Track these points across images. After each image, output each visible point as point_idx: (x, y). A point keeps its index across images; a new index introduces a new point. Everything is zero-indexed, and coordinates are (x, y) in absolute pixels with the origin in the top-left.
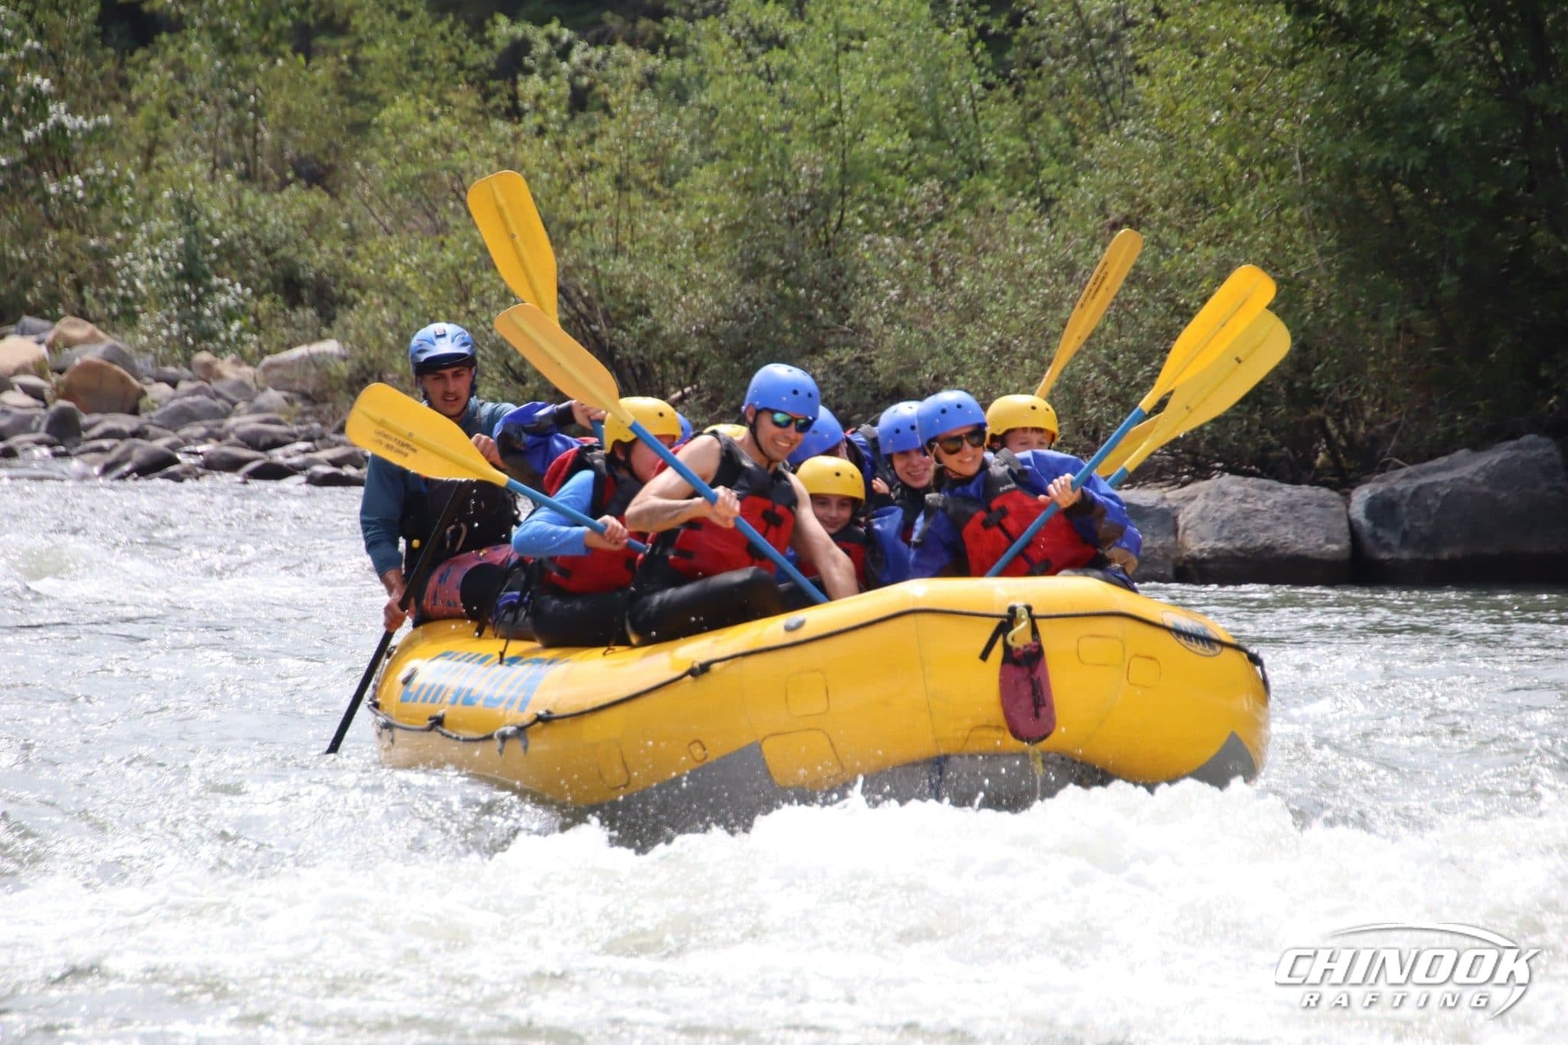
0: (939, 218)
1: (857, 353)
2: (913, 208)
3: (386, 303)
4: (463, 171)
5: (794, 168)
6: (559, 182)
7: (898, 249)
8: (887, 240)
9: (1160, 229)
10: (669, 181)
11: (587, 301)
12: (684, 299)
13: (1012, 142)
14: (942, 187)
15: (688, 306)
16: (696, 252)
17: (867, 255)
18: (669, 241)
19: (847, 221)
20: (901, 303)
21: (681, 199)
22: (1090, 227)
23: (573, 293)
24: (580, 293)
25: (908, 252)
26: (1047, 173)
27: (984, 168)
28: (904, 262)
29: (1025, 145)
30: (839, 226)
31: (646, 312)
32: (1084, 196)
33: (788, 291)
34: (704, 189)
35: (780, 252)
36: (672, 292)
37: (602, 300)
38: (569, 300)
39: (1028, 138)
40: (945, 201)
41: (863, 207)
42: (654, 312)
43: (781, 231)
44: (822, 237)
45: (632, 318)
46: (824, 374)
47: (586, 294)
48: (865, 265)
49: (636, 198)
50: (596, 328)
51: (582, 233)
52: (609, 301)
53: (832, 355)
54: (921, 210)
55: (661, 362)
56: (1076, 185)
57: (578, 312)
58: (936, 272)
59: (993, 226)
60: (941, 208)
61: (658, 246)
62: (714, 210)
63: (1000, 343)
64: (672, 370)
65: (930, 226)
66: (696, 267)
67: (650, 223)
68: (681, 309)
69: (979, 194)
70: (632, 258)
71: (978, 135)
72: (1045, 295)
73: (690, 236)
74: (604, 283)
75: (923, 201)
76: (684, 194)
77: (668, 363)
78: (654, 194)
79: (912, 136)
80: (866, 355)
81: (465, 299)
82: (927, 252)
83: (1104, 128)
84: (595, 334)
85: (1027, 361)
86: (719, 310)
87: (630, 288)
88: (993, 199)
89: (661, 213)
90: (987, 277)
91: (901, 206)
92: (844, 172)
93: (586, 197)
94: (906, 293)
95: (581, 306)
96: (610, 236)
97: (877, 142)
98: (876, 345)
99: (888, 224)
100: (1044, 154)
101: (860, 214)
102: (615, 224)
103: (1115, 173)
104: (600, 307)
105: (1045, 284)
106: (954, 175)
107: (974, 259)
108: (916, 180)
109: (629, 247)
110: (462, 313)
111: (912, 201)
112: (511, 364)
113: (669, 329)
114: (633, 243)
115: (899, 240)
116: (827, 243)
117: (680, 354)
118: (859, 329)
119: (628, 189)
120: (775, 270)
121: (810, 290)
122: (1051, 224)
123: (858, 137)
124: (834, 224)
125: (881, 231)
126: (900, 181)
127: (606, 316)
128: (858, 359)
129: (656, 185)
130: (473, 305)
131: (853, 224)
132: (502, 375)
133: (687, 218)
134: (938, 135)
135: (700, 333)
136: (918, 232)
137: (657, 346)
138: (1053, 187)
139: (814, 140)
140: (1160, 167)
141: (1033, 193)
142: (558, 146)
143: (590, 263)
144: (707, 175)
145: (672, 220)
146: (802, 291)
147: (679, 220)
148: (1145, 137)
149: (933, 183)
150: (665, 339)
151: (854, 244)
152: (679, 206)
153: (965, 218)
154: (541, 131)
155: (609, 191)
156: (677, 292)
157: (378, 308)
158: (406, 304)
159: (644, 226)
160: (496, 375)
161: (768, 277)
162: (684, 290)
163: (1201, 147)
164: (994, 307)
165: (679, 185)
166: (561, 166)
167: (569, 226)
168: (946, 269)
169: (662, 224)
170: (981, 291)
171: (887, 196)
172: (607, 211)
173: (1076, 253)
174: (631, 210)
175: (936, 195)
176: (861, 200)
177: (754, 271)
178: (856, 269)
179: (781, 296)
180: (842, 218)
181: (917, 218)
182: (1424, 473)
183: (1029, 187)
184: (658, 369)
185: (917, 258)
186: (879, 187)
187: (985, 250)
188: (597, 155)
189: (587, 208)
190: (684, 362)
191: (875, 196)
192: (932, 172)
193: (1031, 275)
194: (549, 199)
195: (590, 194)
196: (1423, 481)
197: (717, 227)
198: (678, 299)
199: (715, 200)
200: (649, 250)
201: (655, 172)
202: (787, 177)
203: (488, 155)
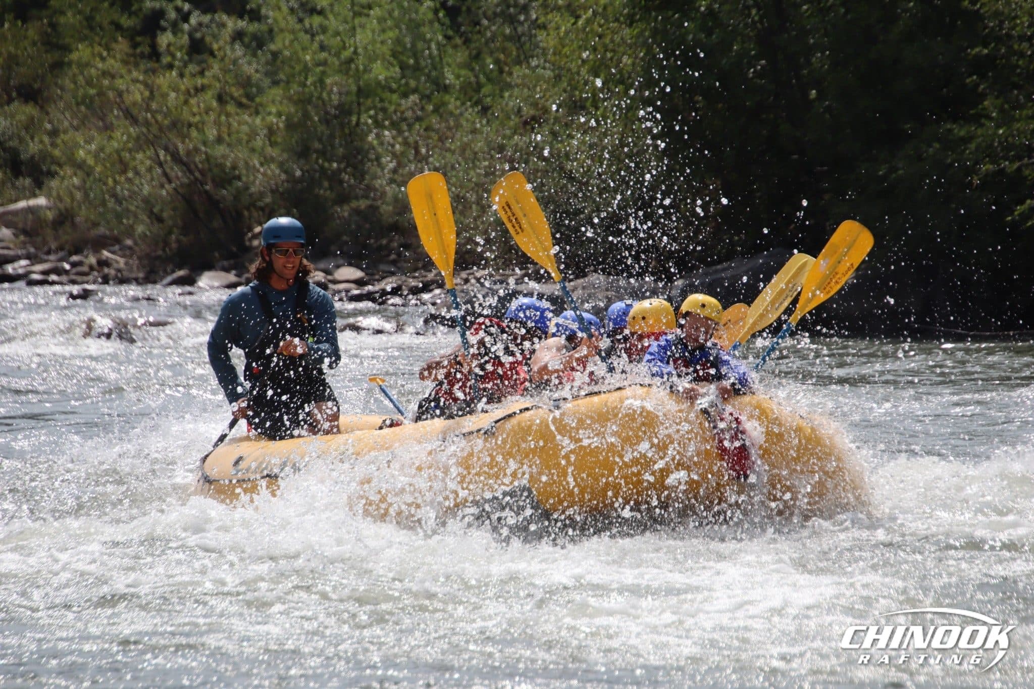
0: (418, 119)
1: (368, 202)
2: (403, 113)
3: (75, 174)
4: (122, 91)
5: (328, 88)
6: (182, 98)
7: (393, 138)
8: (387, 133)
9: (554, 124)
10: (250, 97)
11: (202, 172)
12: (262, 170)
13: (463, 72)
14: (421, 100)
15: (264, 174)
16: (270, 140)
17: (375, 142)
18: (253, 134)
19: (362, 120)
20: (395, 171)
21: (260, 109)
22: (512, 123)
23: (192, 166)
24: (197, 167)
25: (400, 139)
26: (486, 90)
27: (446, 89)
28: (398, 147)
29: (470, 74)
30: (358, 124)
31: (239, 178)
32: (507, 104)
33: (326, 165)
34: (273, 102)
35: (320, 140)
36: (254, 166)
37: (210, 170)
38: (191, 172)
39: (472, 70)
40: (422, 109)
41: (372, 112)
42: (244, 179)
43: (322, 128)
44: (347, 131)
45: (230, 182)
46: (350, 215)
47: (200, 166)
48: (374, 148)
49: (231, 108)
50: (207, 187)
51: (197, 128)
52: (216, 170)
53: (354, 204)
54: (409, 114)
55: (248, 209)
56: (502, 97)
57: (196, 179)
58: (417, 152)
59: (452, 123)
60: (419, 113)
61: (245, 138)
62: (279, 114)
63: (458, 196)
64: (255, 214)
65: (413, 124)
66: (269, 150)
67: (239, 124)
68: (260, 176)
69: (444, 104)
70: (229, 145)
71: (442, 68)
72: (485, 167)
73: (265, 131)
74: (212, 160)
75: (407, 109)
76: (261, 105)
77: (252, 209)
78: (240, 105)
79: (401, 68)
80: (375, 203)
81: (124, 172)
82: (411, 140)
83: (519, 63)
84: (206, 192)
85: (474, 206)
86: (283, 177)
87: (228, 164)
88: (451, 107)
89: (246, 117)
90: (448, 155)
91: (395, 112)
92: (360, 91)
93: (199, 107)
94: (399, 164)
95: (197, 174)
96: (215, 132)
97: (380, 72)
98: (381, 198)
99: (387, 123)
100: (482, 79)
101: (370, 117)
102: (217, 123)
103: (526, 90)
104: (209, 175)
105: (485, 160)
106: (428, 92)
107: (440, 144)
108: (405, 95)
109: (226, 138)
110: (123, 179)
111: (403, 108)
112: (155, 210)
113: (253, 189)
114: (229, 135)
115: (394, 132)
116: (350, 134)
117: (260, 204)
118: (369, 188)
119: (226, 102)
120: (317, 151)
121: (339, 163)
122: (488, 122)
123: (367, 70)
124: (354, 122)
125: (384, 127)
126: (395, 97)
127: (213, 181)
128: (371, 206)
129: (244, 100)
130: (130, 175)
131: (366, 124)
132: (149, 218)
133: (263, 119)
134: (417, 68)
135: (272, 191)
136: (405, 128)
137: (245, 200)
138: (489, 99)
139: (340, 71)
140: (554, 86)
141: (476, 104)
142: (182, 75)
143: (203, 148)
144: (277, 93)
145: (254, 121)
146: (335, 165)
147: (258, 121)
148: (544, 68)
149: (414, 98)
150: (251, 195)
151: (367, 135)
152: (257, 113)
153: (434, 120)
154: (170, 67)
155: (215, 104)
156: (258, 165)
157: (71, 177)
158: (88, 175)
159: (235, 124)
160: (145, 217)
161: (314, 156)
162: (262, 164)
163: (578, 73)
164: (454, 173)
165: (258, 100)
166: (183, 87)
167: (190, 125)
168: (423, 151)
169: (247, 123)
170: (446, 164)
171: (386, 105)
172: (212, 116)
173: (503, 139)
174: (228, 115)
175: (416, 104)
176: (370, 109)
177: (303, 153)
178: (368, 152)
179: (322, 167)
180: (359, 119)
181: (405, 119)
182: (716, 271)
183: (475, 99)
184: (246, 213)
185: (406, 143)
186: (382, 100)
187: (447, 138)
188: (205, 81)
189: (200, 114)
190: (262, 209)
191: (379, 105)
192: (415, 91)
193: (476, 153)
194: (176, 108)
195: (202, 105)
196: (715, 277)
197: (281, 125)
198: (258, 171)
199: (281, 109)
200: (239, 141)
201: (241, 92)
202: (325, 95)
203: (137, 81)
